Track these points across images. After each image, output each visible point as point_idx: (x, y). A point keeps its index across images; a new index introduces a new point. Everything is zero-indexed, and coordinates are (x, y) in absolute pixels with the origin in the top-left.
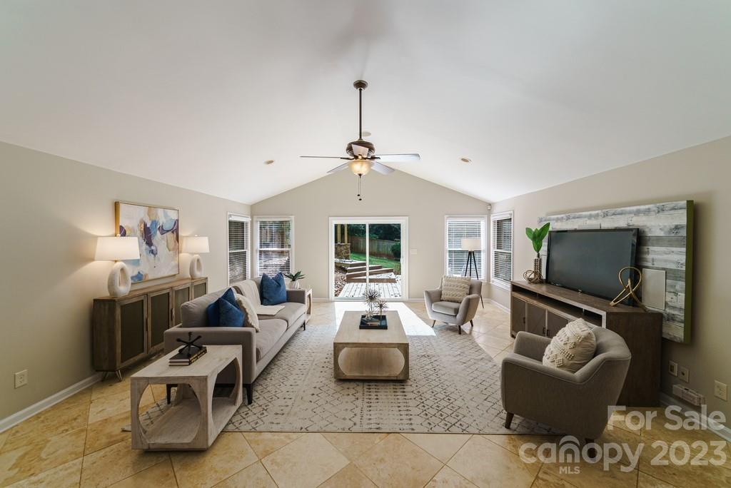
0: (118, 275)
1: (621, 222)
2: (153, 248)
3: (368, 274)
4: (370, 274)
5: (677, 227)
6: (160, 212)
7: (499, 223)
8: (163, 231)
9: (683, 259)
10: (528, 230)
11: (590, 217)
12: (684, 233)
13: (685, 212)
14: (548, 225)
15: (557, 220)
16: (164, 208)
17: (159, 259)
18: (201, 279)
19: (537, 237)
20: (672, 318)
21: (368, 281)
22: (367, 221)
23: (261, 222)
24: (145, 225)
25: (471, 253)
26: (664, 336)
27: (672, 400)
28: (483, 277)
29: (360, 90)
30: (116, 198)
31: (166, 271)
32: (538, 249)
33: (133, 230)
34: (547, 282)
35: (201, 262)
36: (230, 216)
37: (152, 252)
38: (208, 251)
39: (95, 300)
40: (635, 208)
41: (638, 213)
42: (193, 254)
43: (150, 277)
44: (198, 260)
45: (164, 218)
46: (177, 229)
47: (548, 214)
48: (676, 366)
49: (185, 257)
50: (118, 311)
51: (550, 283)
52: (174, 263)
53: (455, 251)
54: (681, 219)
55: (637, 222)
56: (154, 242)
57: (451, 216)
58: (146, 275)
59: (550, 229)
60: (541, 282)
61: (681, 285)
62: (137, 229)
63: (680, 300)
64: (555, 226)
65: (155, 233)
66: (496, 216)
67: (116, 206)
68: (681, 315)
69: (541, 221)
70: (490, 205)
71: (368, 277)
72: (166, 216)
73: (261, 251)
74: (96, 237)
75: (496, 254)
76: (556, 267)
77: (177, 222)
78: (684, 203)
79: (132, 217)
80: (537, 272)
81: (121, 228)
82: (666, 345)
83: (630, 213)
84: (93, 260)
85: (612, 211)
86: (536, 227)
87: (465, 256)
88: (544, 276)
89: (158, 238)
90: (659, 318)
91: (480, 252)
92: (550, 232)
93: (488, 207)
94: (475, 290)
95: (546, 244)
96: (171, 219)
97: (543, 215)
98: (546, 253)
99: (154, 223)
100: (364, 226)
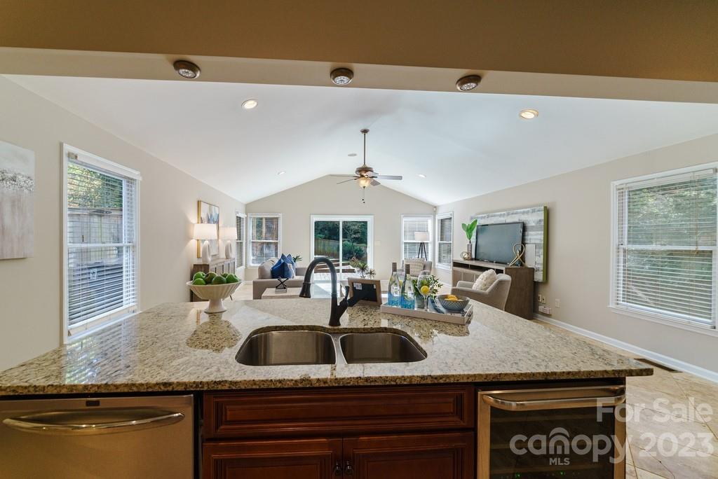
1: (515, 219)
3: (341, 265)
4: (343, 265)
5: (540, 221)
6: (213, 208)
7: (442, 221)
8: (214, 222)
9: (542, 237)
10: (464, 225)
11: (500, 216)
12: (542, 223)
13: (543, 212)
14: (476, 221)
15: (482, 218)
16: (214, 206)
18: (232, 259)
19: (469, 230)
20: (538, 270)
21: (341, 271)
22: (341, 219)
23: (254, 218)
24: (208, 217)
25: (422, 244)
26: (535, 280)
27: (539, 315)
28: (430, 259)
32: (470, 237)
34: (476, 259)
36: (238, 212)
39: (194, 265)
40: (522, 210)
41: (523, 213)
42: (226, 240)
45: (214, 213)
46: (218, 222)
47: (477, 214)
48: (540, 296)
51: (478, 260)
53: (409, 243)
54: (541, 216)
55: (524, 218)
57: (407, 215)
59: (478, 224)
60: (472, 259)
61: (542, 251)
62: (205, 219)
63: (541, 260)
64: (481, 222)
66: (439, 217)
67: (199, 203)
68: (541, 267)
69: (472, 218)
70: (435, 207)
71: (341, 268)
72: (215, 210)
75: (440, 244)
76: (481, 250)
77: (218, 216)
78: (543, 207)
79: (205, 212)
80: (469, 253)
82: (536, 285)
83: (520, 213)
85: (511, 212)
86: (468, 223)
87: (417, 248)
88: (474, 257)
90: (532, 271)
91: (427, 243)
92: (478, 226)
93: (434, 209)
94: (427, 267)
95: (475, 234)
97: (473, 215)
98: (475, 241)
99: (211, 216)
100: (339, 222)
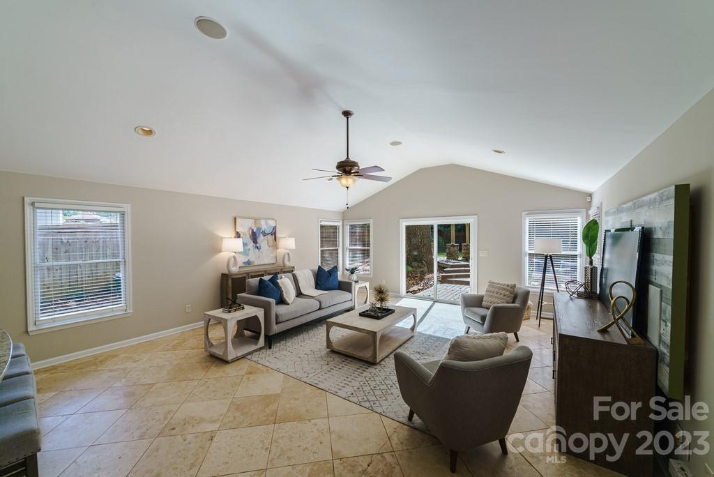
0: (232, 261)
2: (258, 245)
6: (263, 222)
8: (265, 234)
16: (266, 219)
17: (262, 252)
18: (289, 268)
22: (435, 222)
23: (351, 225)
24: (252, 230)
25: (547, 257)
29: (348, 118)
30: (235, 215)
31: (267, 261)
33: (245, 234)
35: (291, 255)
36: (321, 221)
37: (257, 247)
38: (294, 248)
39: (223, 274)
42: (285, 249)
43: (256, 263)
44: (288, 254)
45: (265, 226)
46: (275, 233)
49: (281, 251)
50: (230, 281)
52: (273, 255)
56: (258, 241)
57: (532, 212)
58: (253, 262)
62: (247, 233)
65: (259, 236)
67: (235, 219)
70: (590, 195)
72: (267, 224)
73: (350, 249)
74: (222, 238)
77: (275, 228)
79: (245, 226)
81: (238, 232)
84: (220, 252)
88: (598, 290)
89: (261, 238)
91: (575, 257)
93: (588, 198)
96: (271, 227)
99: (259, 229)
100: (433, 226)
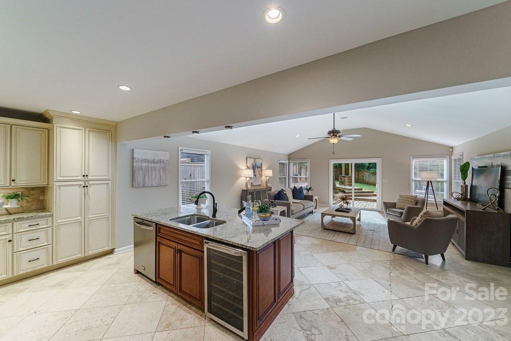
0: (248, 183)
2: (255, 174)
8: (258, 167)
11: (489, 158)
15: (477, 160)
16: (258, 159)
17: (256, 178)
18: (269, 187)
22: (353, 162)
24: (253, 165)
25: (429, 182)
31: (258, 183)
32: (464, 178)
33: (250, 167)
34: (470, 200)
36: (280, 160)
38: (272, 176)
39: (243, 190)
41: (504, 156)
42: (266, 177)
43: (255, 184)
44: (268, 179)
46: (262, 167)
49: (264, 178)
53: (419, 181)
55: (504, 161)
56: (255, 171)
64: (476, 164)
66: (454, 157)
67: (247, 158)
69: (471, 160)
70: (451, 148)
72: (259, 161)
73: (293, 177)
74: (242, 169)
77: (261, 164)
79: (250, 162)
84: (241, 177)
85: (496, 155)
91: (442, 182)
99: (256, 164)
100: (351, 164)
